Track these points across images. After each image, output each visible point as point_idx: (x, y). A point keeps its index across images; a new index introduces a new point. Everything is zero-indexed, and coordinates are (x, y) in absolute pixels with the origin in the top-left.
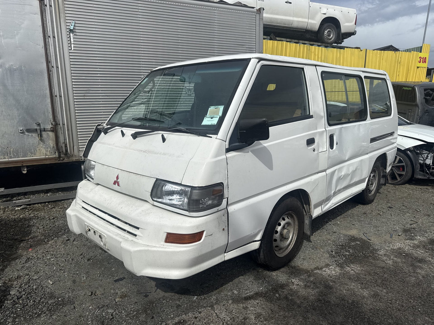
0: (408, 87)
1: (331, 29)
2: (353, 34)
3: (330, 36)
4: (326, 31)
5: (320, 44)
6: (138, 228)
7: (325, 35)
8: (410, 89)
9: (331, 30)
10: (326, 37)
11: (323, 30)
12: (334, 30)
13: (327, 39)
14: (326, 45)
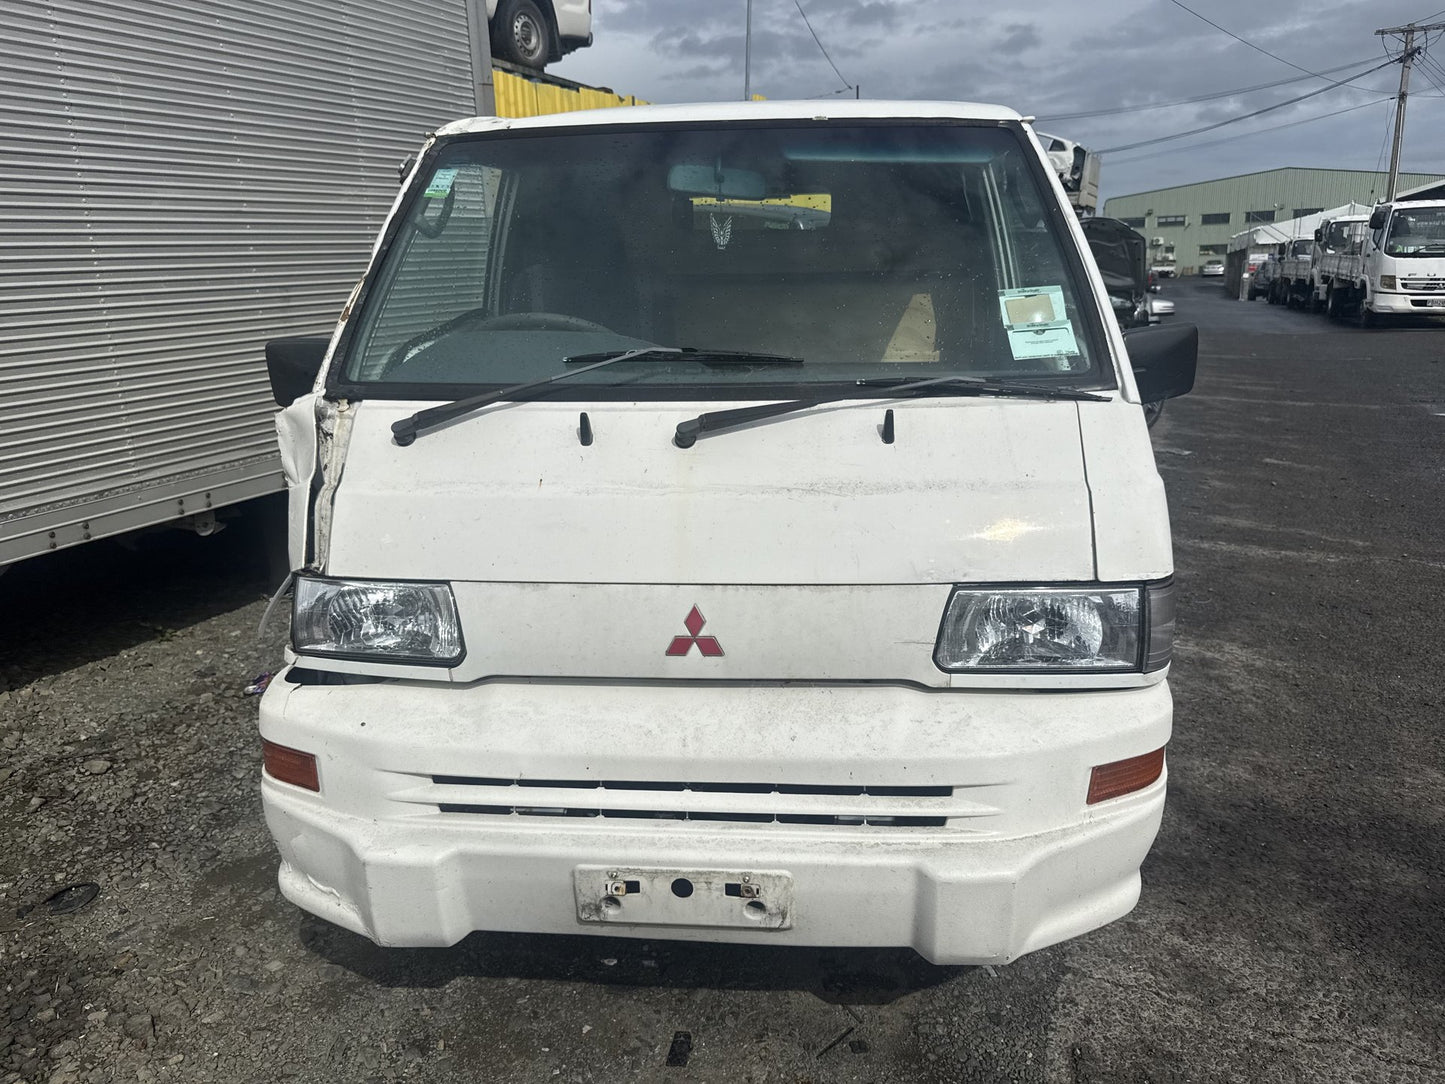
0: (781, 221)
1: (529, 18)
2: (585, 42)
3: (530, 40)
4: (516, 24)
5: (508, 66)
6: (946, 791)
7: (517, 37)
8: (785, 226)
9: (530, 22)
10: (519, 44)
11: (509, 19)
12: (539, 21)
13: (523, 49)
14: (527, 72)
